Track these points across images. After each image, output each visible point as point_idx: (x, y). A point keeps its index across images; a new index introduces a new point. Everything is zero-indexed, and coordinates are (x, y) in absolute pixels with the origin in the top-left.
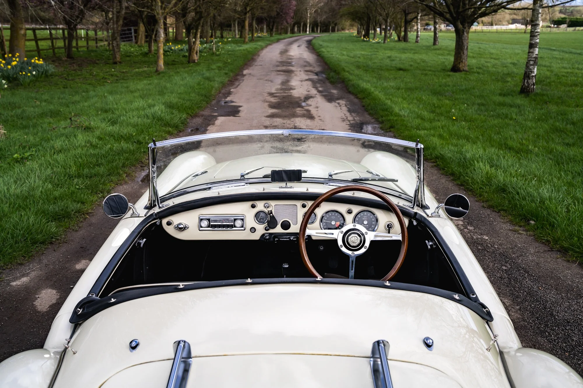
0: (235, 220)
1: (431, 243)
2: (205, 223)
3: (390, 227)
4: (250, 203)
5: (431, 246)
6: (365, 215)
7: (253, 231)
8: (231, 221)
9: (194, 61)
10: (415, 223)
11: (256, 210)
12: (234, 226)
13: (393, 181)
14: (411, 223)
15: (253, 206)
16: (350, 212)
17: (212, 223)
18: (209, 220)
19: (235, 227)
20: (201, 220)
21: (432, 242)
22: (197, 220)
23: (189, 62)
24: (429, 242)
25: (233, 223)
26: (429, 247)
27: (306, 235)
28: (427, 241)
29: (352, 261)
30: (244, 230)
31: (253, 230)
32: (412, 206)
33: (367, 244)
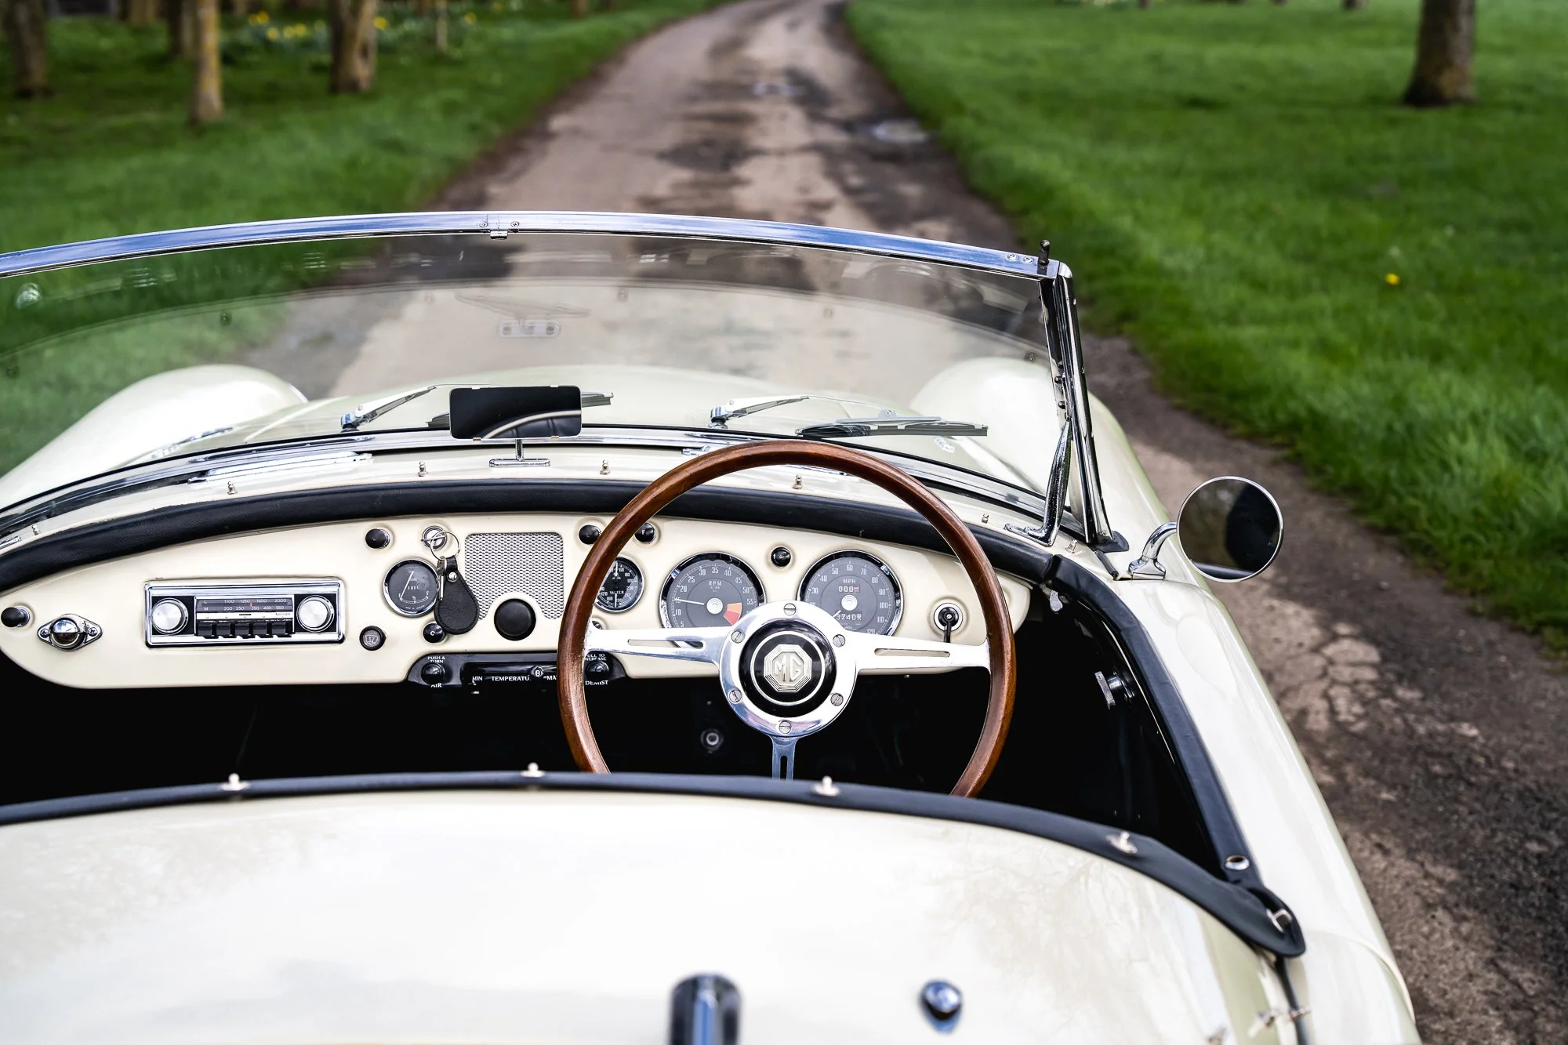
0: (299, 598)
1: (1116, 683)
2: (170, 615)
3: (954, 622)
4: (365, 527)
5: (1117, 693)
6: (848, 574)
7: (373, 644)
8: (284, 605)
9: (353, 87)
10: (1056, 603)
11: (386, 559)
12: (292, 627)
13: (969, 430)
14: (1038, 601)
15: (376, 541)
16: (780, 558)
17: (200, 616)
18: (188, 601)
19: (300, 629)
20: (156, 600)
21: (1122, 677)
22: (139, 602)
23: (334, 89)
24: (1107, 676)
25: (291, 615)
26: (1110, 699)
27: (586, 652)
28: (1099, 676)
29: (784, 760)
30: (341, 641)
31: (374, 638)
32: (1042, 534)
33: (844, 686)
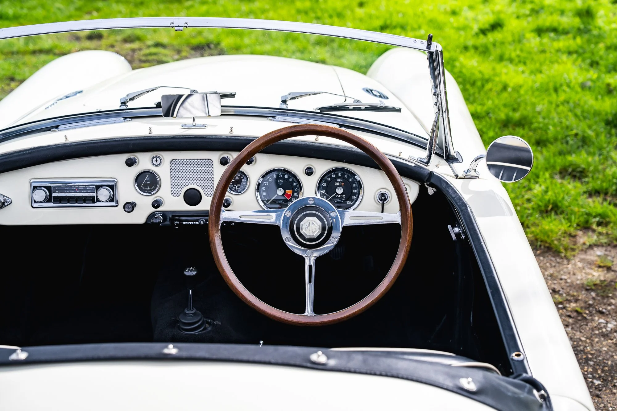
0: (98, 187)
1: (457, 230)
2: (40, 195)
3: (385, 199)
4: (125, 157)
5: (458, 235)
6: (340, 178)
7: (129, 210)
8: (92, 190)
10: (431, 191)
11: (135, 170)
12: (94, 200)
13: (392, 110)
14: (423, 191)
15: (130, 163)
16: (309, 172)
17: (55, 195)
18: (49, 188)
19: (98, 201)
20: (35, 188)
21: (459, 228)
22: (27, 188)
24: (453, 227)
25: (94, 194)
26: (454, 237)
27: (221, 222)
28: (449, 226)
29: (310, 266)
30: (117, 206)
31: (130, 207)
32: (425, 161)
33: (336, 235)
